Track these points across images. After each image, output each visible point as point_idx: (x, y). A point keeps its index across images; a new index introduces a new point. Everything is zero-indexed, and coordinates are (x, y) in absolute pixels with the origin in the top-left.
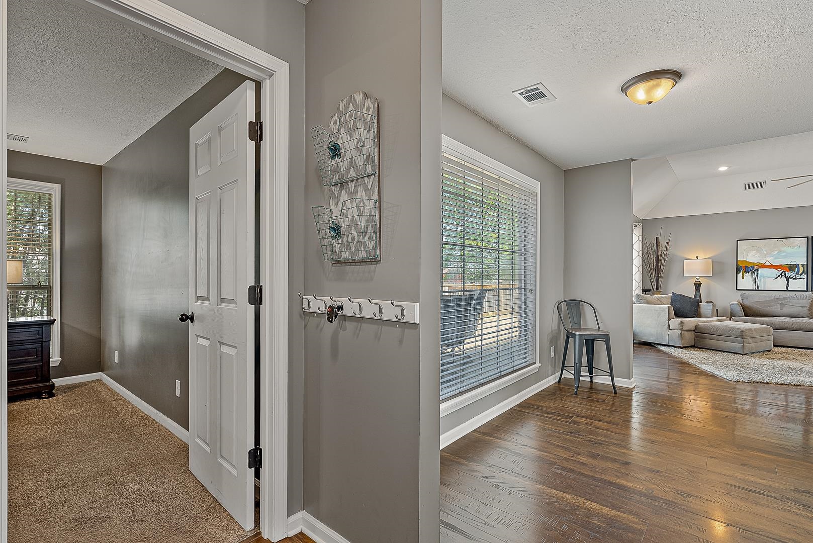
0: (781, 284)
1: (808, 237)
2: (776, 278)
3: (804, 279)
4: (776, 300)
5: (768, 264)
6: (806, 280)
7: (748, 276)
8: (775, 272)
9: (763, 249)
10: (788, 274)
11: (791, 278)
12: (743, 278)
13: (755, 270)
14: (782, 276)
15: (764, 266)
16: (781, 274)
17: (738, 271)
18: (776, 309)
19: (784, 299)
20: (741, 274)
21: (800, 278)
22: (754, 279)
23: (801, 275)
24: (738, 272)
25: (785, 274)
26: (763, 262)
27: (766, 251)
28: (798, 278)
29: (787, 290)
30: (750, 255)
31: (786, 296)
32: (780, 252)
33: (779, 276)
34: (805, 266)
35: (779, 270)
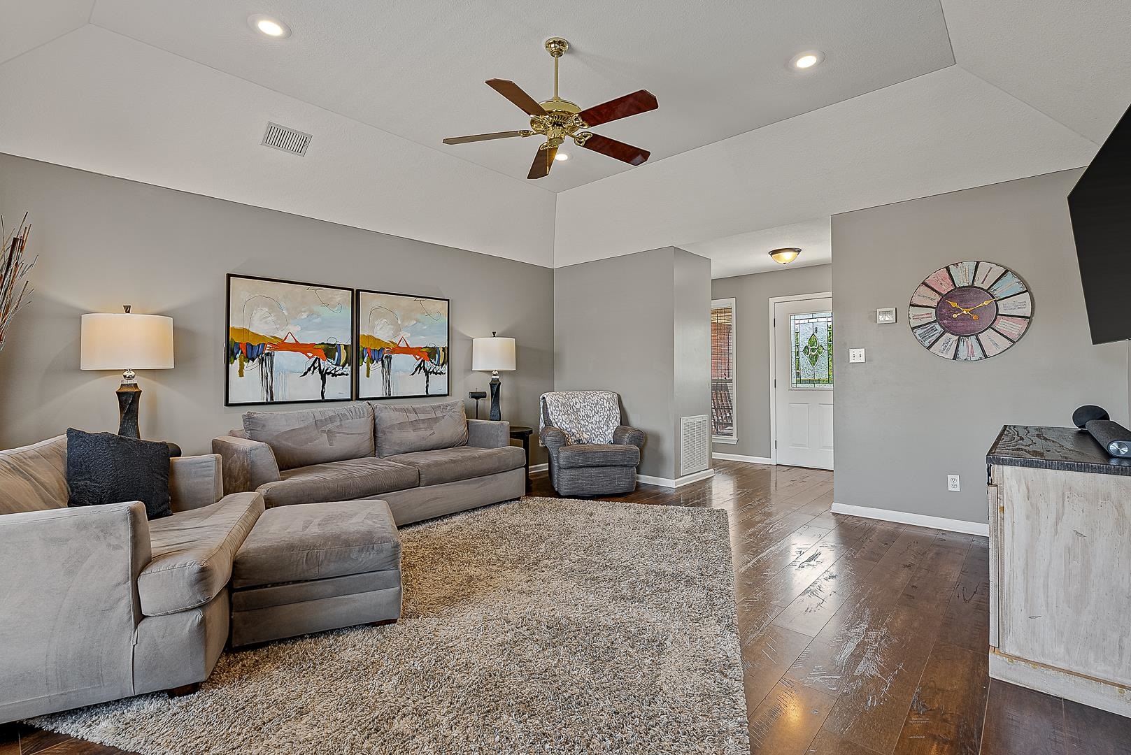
0: (310, 387)
1: (352, 290)
2: (305, 374)
3: (347, 375)
4: (318, 424)
5: (290, 340)
6: (350, 376)
7: (252, 368)
8: (303, 360)
9: (283, 304)
10: (326, 364)
11: (329, 373)
12: (241, 374)
13: (267, 354)
14: (315, 368)
15: (282, 345)
16: (313, 365)
17: (230, 355)
18: (321, 445)
19: (331, 419)
20: (237, 362)
21: (342, 374)
22: (264, 377)
23: (343, 366)
24: (232, 358)
25: (320, 365)
26: (281, 335)
27: (287, 310)
28: (340, 372)
29: (323, 401)
30: (258, 314)
31: (331, 414)
32: (311, 313)
33: (309, 369)
34: (349, 349)
35: (310, 355)
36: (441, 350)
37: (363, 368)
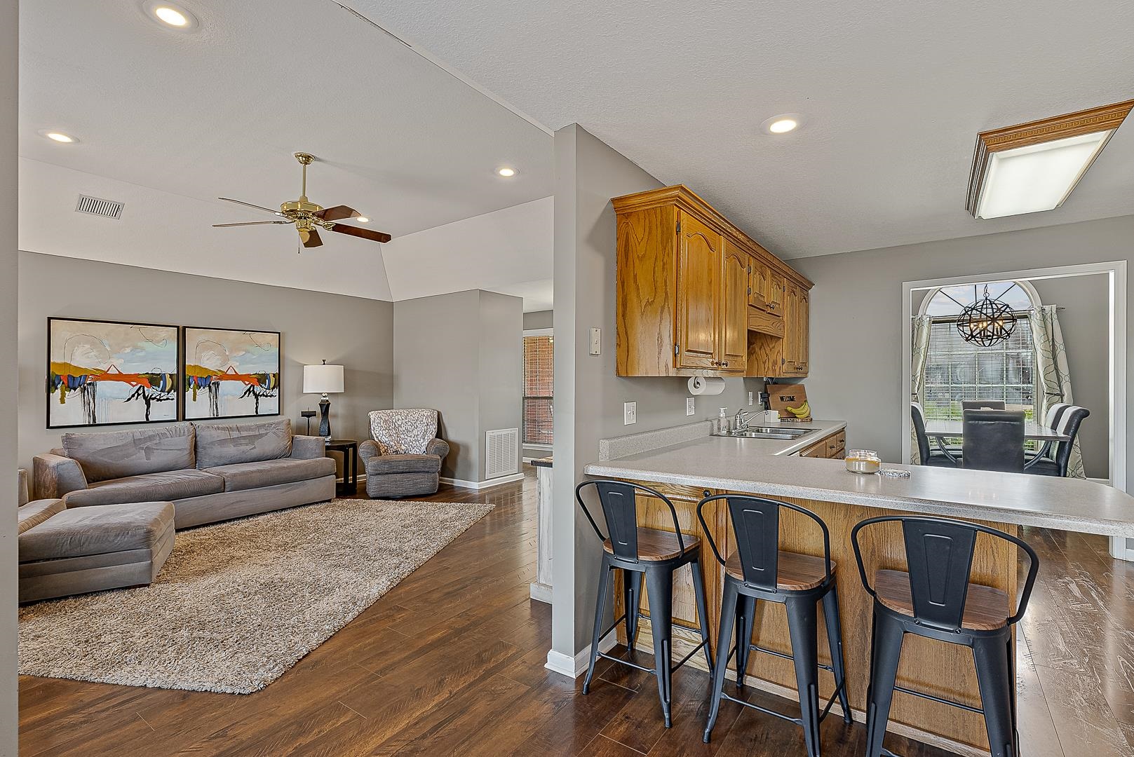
0: (136, 410)
1: (178, 327)
2: (129, 400)
3: (172, 399)
4: (136, 442)
5: (113, 371)
6: (175, 400)
7: (74, 397)
8: (127, 389)
9: (105, 342)
10: (149, 391)
11: (153, 399)
12: (62, 401)
13: (90, 384)
14: (139, 395)
15: (105, 376)
16: (137, 392)
17: (51, 385)
18: (139, 459)
19: (151, 438)
20: (58, 392)
21: (168, 399)
22: (86, 404)
23: (169, 392)
24: (52, 388)
25: (144, 392)
26: (104, 367)
27: (110, 346)
28: (165, 398)
29: (148, 422)
30: (78, 352)
31: (151, 433)
32: (135, 348)
33: (133, 396)
34: (175, 378)
35: (134, 383)
36: (271, 376)
37: (189, 394)
